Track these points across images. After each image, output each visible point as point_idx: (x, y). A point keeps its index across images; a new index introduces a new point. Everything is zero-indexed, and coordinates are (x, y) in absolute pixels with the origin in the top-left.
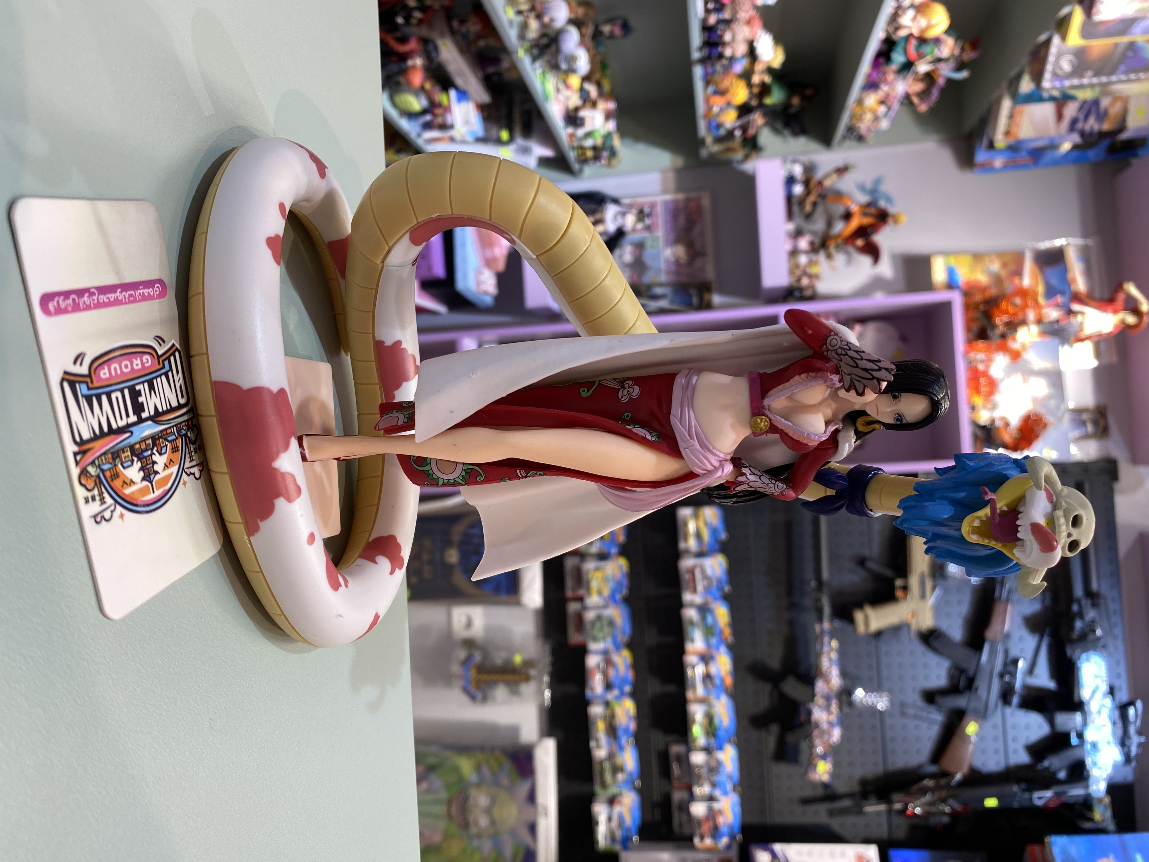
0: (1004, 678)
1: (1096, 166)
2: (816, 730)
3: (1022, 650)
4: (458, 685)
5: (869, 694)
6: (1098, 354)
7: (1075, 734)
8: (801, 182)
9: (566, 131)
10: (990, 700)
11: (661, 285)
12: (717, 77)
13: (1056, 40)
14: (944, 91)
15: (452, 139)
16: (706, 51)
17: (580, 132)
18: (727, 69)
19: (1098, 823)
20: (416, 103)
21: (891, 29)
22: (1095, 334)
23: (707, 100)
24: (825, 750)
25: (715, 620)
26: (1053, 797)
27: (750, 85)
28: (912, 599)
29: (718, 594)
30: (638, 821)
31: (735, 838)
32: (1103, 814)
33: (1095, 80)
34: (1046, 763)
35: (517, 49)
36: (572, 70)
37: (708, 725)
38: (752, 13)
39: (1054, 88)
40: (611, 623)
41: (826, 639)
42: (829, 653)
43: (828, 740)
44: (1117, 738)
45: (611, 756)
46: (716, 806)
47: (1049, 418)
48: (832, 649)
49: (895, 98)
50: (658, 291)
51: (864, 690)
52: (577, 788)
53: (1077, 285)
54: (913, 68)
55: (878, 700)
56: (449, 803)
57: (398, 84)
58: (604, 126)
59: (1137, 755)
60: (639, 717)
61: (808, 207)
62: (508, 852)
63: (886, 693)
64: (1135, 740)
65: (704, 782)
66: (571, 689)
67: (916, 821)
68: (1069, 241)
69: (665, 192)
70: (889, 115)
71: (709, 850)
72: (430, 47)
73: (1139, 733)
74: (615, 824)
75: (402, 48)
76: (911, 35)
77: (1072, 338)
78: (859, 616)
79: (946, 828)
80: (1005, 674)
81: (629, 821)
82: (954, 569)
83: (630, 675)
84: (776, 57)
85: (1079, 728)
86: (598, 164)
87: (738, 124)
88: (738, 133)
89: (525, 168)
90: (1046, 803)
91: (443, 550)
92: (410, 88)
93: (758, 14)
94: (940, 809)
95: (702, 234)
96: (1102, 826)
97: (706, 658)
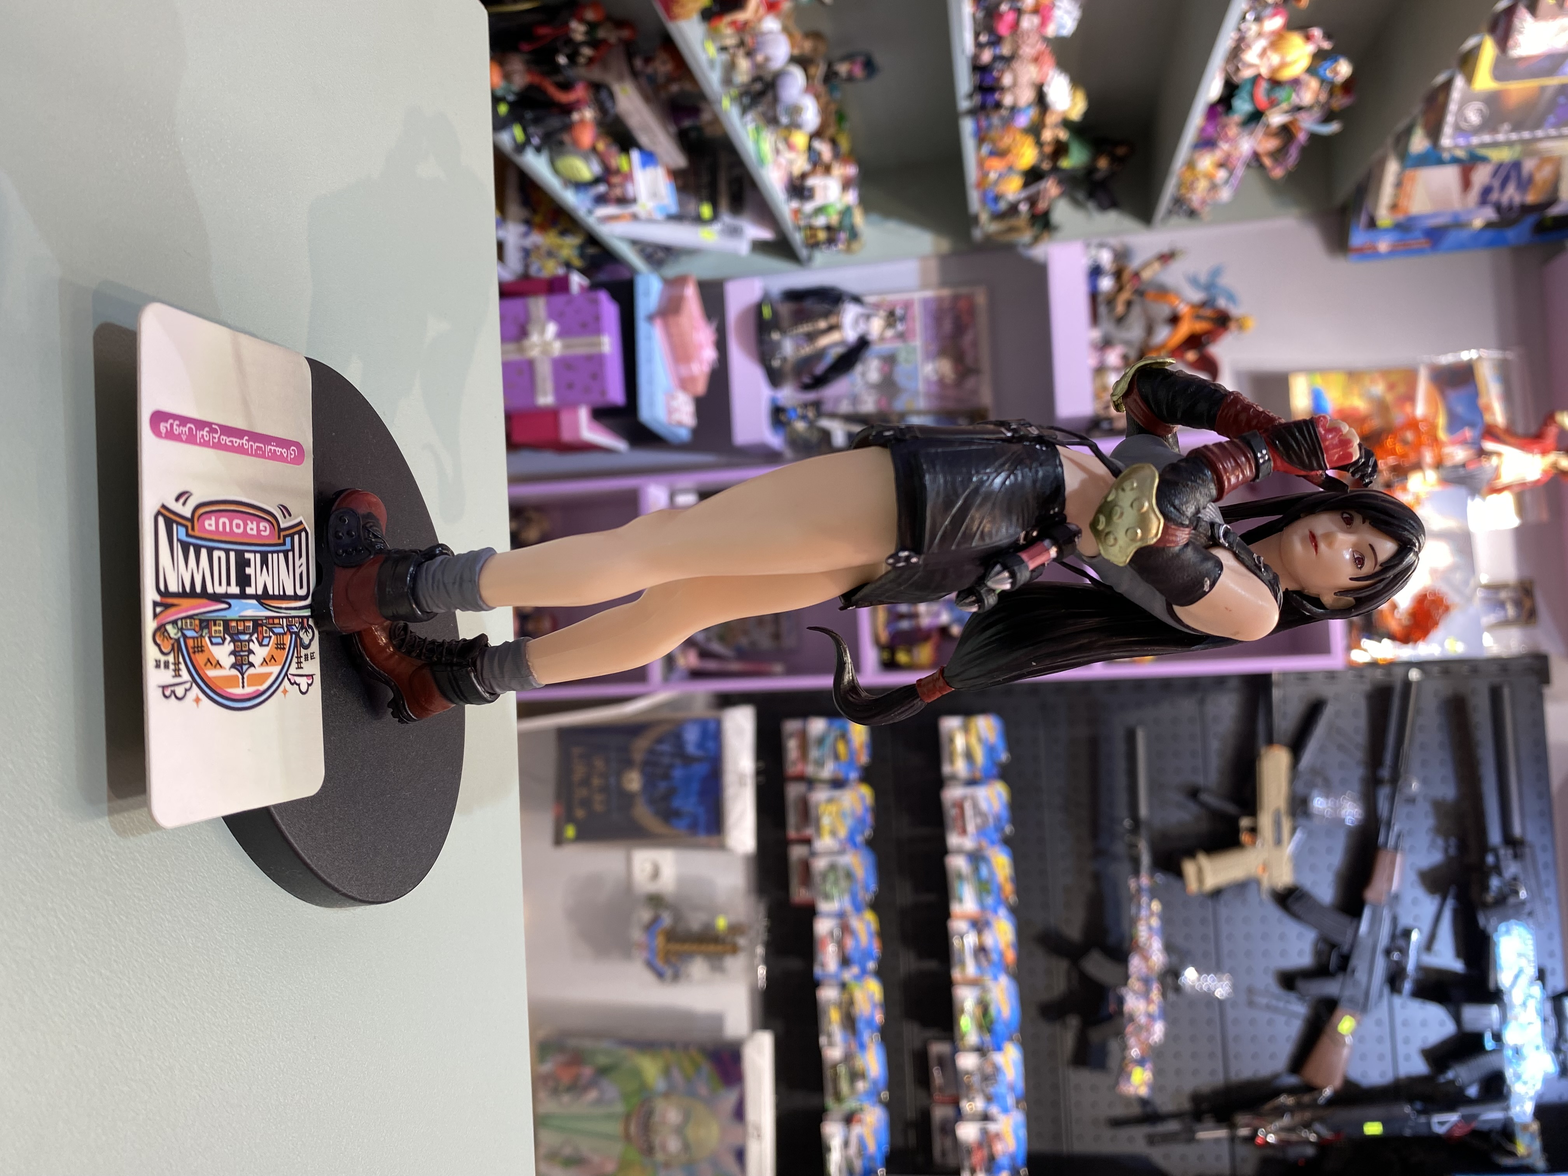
0: (1391, 955)
1: (1518, 251)
2: (1131, 1024)
3: (1416, 918)
4: (640, 957)
5: (1203, 976)
6: (1521, 509)
7: (1491, 1035)
8: (1110, 273)
9: (788, 205)
10: (1372, 988)
11: (918, 413)
12: (993, 134)
13: (1459, 82)
14: (1305, 151)
15: (635, 217)
16: (978, 99)
17: (809, 207)
18: (1007, 122)
19: (1522, 1158)
20: (586, 170)
21: (1231, 69)
22: (1516, 483)
23: (981, 164)
24: (1142, 1053)
25: (992, 872)
26: (1459, 1121)
27: (1039, 143)
28: (1263, 845)
29: (996, 836)
30: (885, 1148)
31: (1018, 1172)
32: (1529, 1146)
33: (1514, 136)
34: (1450, 1075)
35: (721, 97)
36: (795, 125)
37: (981, 1015)
38: (1041, 46)
39: (1457, 146)
40: (849, 875)
41: (1144, 900)
42: (1148, 918)
43: (1147, 1039)
44: (1548, 1040)
45: (848, 1058)
46: (992, 1127)
47: (1452, 597)
48: (1152, 914)
49: (1238, 159)
51: (1197, 970)
52: (801, 1100)
53: (1493, 414)
54: (1264, 119)
55: (1215, 985)
56: (628, 1118)
57: (561, 143)
58: (840, 199)
60: (888, 1004)
61: (1120, 308)
63: (1227, 975)
65: (976, 1095)
66: (794, 964)
67: (1269, 1152)
68: (1481, 353)
69: (924, 286)
70: (1230, 183)
72: (604, 95)
74: (853, 1150)
75: (564, 98)
76: (1257, 78)
77: (1485, 489)
78: (1189, 868)
79: (1310, 1162)
80: (1393, 951)
81: (872, 1147)
82: (1321, 804)
83: (876, 948)
84: (1074, 104)
85: (1496, 1027)
86: (834, 249)
87: (1023, 195)
88: (1024, 208)
89: (734, 256)
90: (1450, 1130)
91: (619, 774)
92: (577, 149)
93: (1049, 49)
94: (1302, 1137)
95: (975, 344)
96: (1528, 1162)
97: (979, 925)
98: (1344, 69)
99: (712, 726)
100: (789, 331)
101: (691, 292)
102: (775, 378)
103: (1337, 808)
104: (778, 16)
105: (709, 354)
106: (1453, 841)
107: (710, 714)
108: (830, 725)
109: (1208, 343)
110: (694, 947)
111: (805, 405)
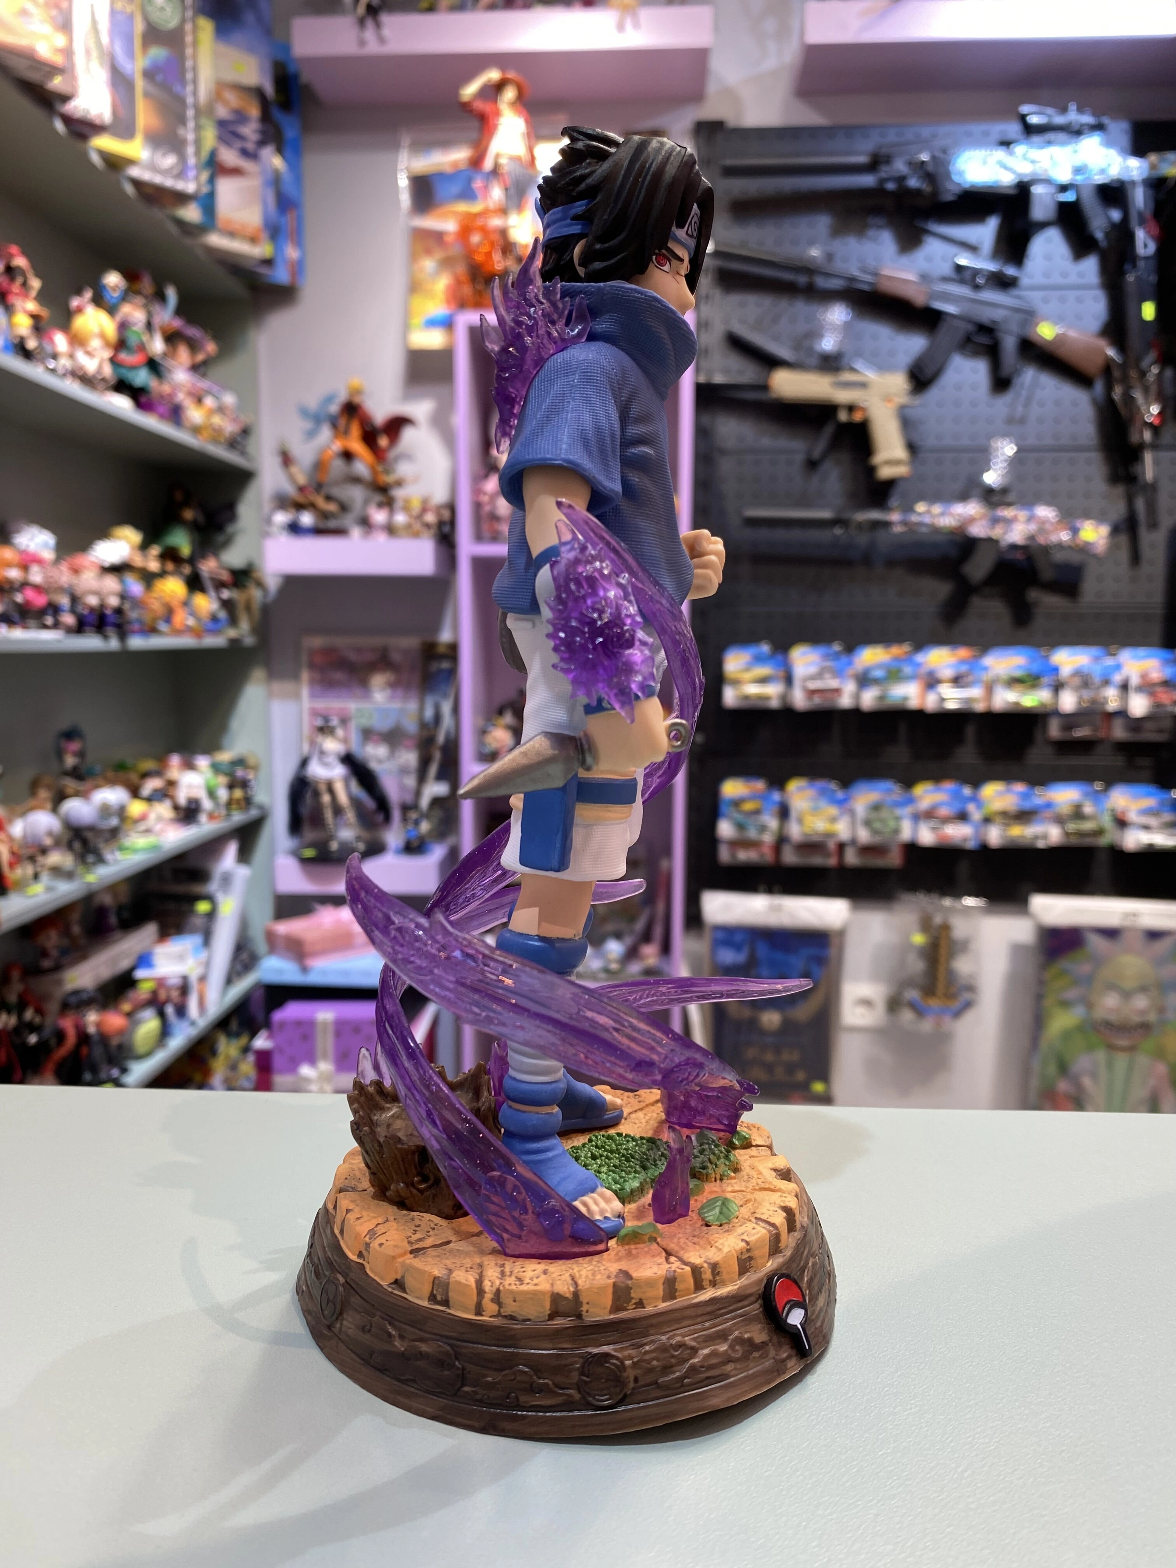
0: (980, 284)
1: (307, 127)
2: (1037, 539)
3: (944, 259)
4: (948, 1023)
5: (992, 465)
7: (1061, 194)
8: (297, 515)
9: (203, 825)
10: (1015, 306)
11: (421, 709)
12: (147, 618)
13: (135, 172)
14: (191, 321)
15: (203, 979)
16: (110, 631)
17: (207, 804)
18: (137, 603)
20: (149, 1024)
21: (101, 385)
23: (178, 632)
24: (1066, 529)
25: (879, 666)
26: (1145, 228)
27: (162, 574)
28: (866, 401)
29: (844, 659)
30: (1152, 789)
33: (191, 124)
34: (1099, 235)
35: (85, 883)
36: (121, 812)
37: (1023, 685)
38: (64, 567)
39: (197, 178)
40: (876, 807)
41: (914, 518)
42: (933, 516)
43: (1052, 524)
44: (1069, 141)
45: (1059, 820)
46: (1135, 681)
48: (928, 512)
49: (194, 384)
50: (429, 713)
51: (988, 470)
52: (1101, 870)
54: (157, 359)
55: (1001, 454)
57: (120, 1047)
58: (202, 773)
59: (1094, 114)
60: (1007, 777)
61: (332, 507)
63: (991, 443)
64: (1073, 116)
65: (1102, 695)
66: (963, 869)
67: (1169, 413)
68: (403, 167)
69: (297, 696)
70: (216, 393)
72: (73, 1000)
73: (1064, 110)
74: (1153, 821)
75: (72, 1039)
76: (113, 361)
78: (885, 472)
80: (976, 283)
81: (1150, 802)
82: (829, 342)
83: (949, 786)
84: (126, 539)
85: (1051, 190)
86: (253, 783)
87: (213, 593)
88: (226, 594)
89: (251, 883)
90: (1153, 237)
91: (763, 1033)
92: (127, 1032)
93: (67, 558)
94: (1154, 381)
95: (359, 650)
97: (932, 682)
98: (113, 279)
99: (720, 935)
101: (283, 928)
103: (834, 328)
104: (11, 821)
105: (345, 913)
106: (871, 220)
107: (708, 936)
108: (724, 816)
110: (941, 969)
111: (405, 819)
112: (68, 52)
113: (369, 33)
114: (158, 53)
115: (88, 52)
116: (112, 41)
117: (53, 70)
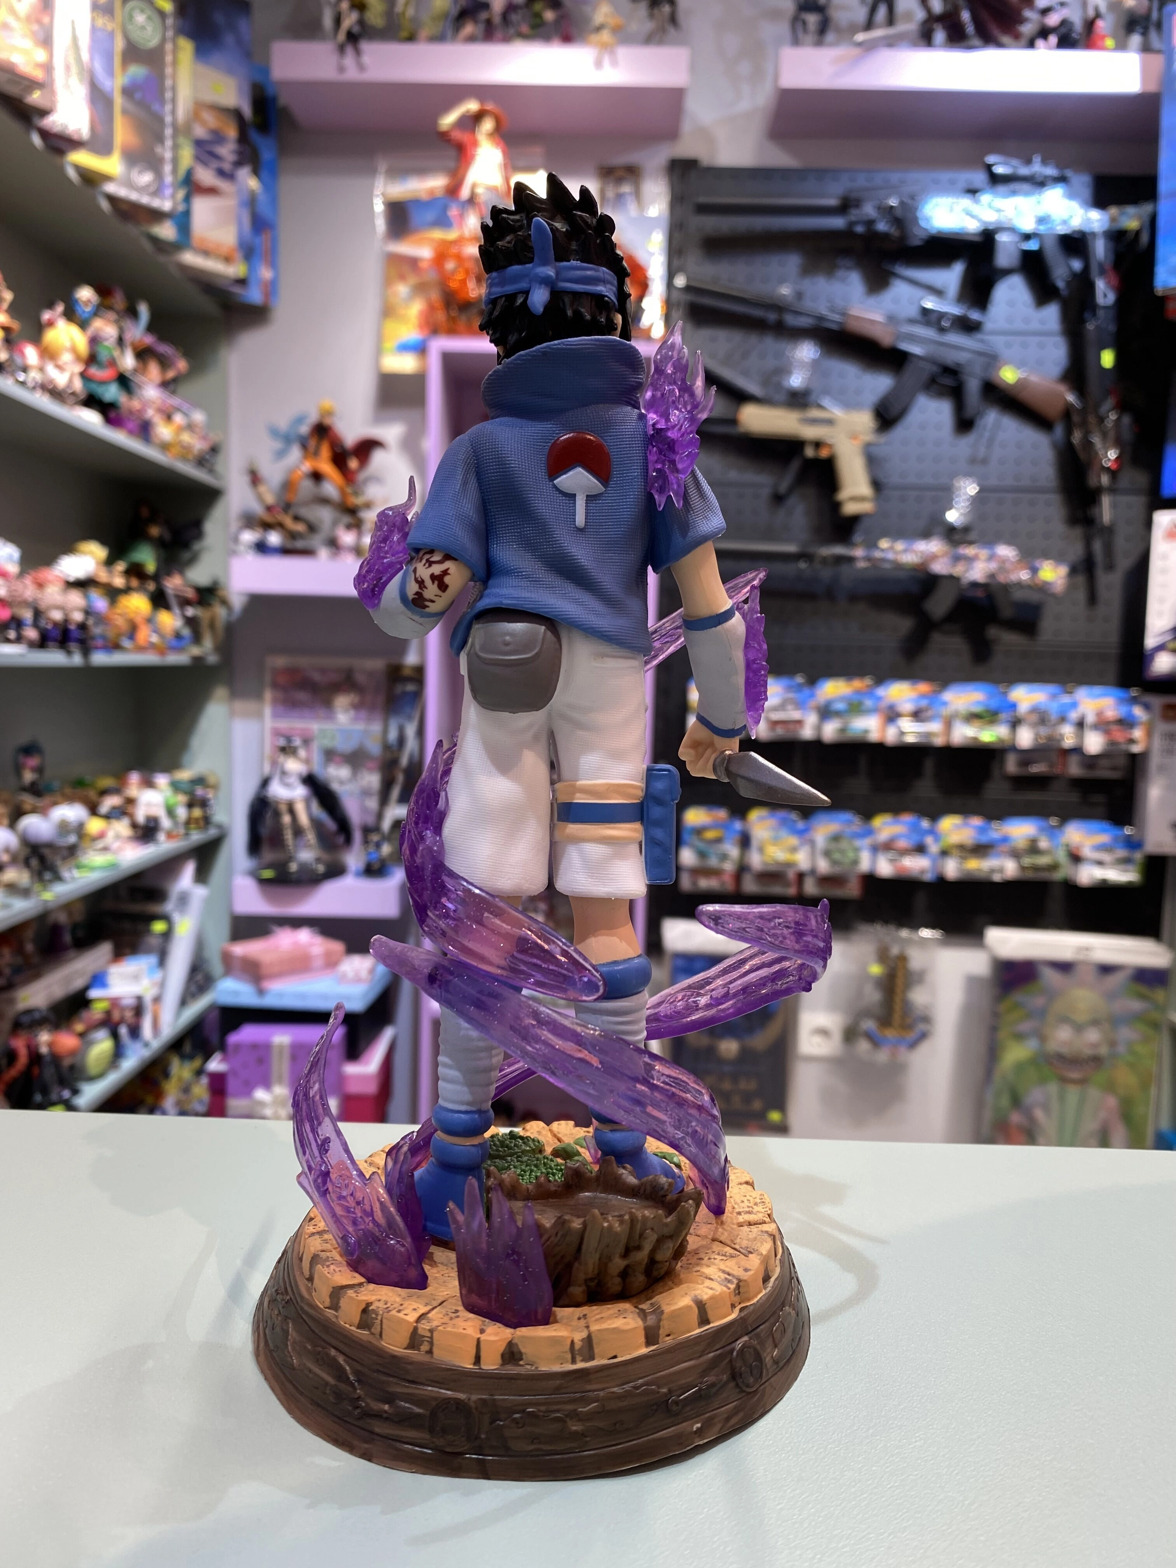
0: (945, 327)
1: (284, 150)
2: (997, 577)
3: (910, 302)
4: (904, 1054)
5: (955, 504)
7: (1025, 243)
8: (264, 534)
9: (162, 843)
10: (973, 348)
11: (385, 731)
12: (111, 634)
13: (111, 188)
14: (163, 338)
15: (157, 1000)
16: (73, 646)
17: (166, 822)
18: (101, 619)
19: (1142, 225)
20: (102, 1045)
21: (72, 399)
23: (141, 649)
24: (1027, 569)
25: (842, 699)
26: (1105, 279)
27: (127, 590)
28: (832, 437)
29: (807, 691)
30: (1105, 825)
31: (1135, 697)
32: (1131, 217)
33: (169, 143)
34: (1061, 284)
35: (41, 900)
36: (80, 829)
37: (982, 720)
38: (28, 581)
39: (173, 196)
40: (836, 838)
41: (877, 554)
42: (896, 553)
43: (1012, 563)
44: (1033, 191)
45: (1015, 854)
46: (1090, 719)
48: (891, 548)
49: (164, 401)
50: (393, 735)
51: (950, 509)
52: (1055, 904)
54: (127, 374)
55: (964, 494)
56: (1064, 1080)
57: (72, 1068)
58: (161, 791)
59: (1058, 167)
60: (964, 811)
61: (300, 527)
62: (1136, 1005)
63: (954, 482)
64: (1037, 168)
65: (1058, 732)
66: (920, 901)
67: (1127, 458)
68: (379, 193)
69: (260, 715)
70: (186, 410)
71: (1149, 734)
72: (25, 1019)
73: (1028, 162)
74: (1106, 857)
75: (23, 1060)
76: (83, 375)
78: (850, 508)
79: (1138, 420)
80: (941, 326)
81: (1104, 838)
82: (797, 379)
83: (907, 818)
84: (91, 553)
85: (1015, 238)
86: (212, 802)
87: (177, 611)
88: (190, 612)
89: (208, 902)
90: (1113, 288)
91: (721, 1061)
92: (80, 1053)
93: (31, 572)
94: (1112, 427)
95: (323, 671)
96: (1147, 220)
97: (892, 715)
98: (85, 294)
99: (680, 963)
100: (290, 853)
101: (240, 949)
102: (335, 871)
103: (803, 364)
105: (304, 936)
106: (840, 261)
107: (668, 963)
108: (686, 844)
109: (342, 447)
110: (898, 999)
111: (366, 842)
112: (48, 68)
113: (349, 60)
114: (137, 71)
115: (68, 68)
116: (92, 59)
117: (33, 84)
